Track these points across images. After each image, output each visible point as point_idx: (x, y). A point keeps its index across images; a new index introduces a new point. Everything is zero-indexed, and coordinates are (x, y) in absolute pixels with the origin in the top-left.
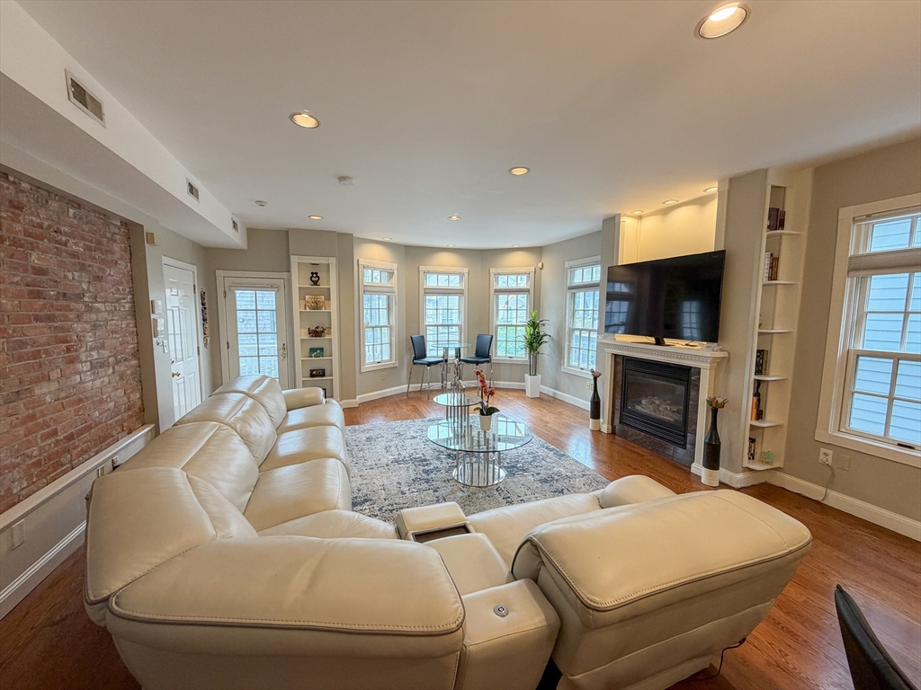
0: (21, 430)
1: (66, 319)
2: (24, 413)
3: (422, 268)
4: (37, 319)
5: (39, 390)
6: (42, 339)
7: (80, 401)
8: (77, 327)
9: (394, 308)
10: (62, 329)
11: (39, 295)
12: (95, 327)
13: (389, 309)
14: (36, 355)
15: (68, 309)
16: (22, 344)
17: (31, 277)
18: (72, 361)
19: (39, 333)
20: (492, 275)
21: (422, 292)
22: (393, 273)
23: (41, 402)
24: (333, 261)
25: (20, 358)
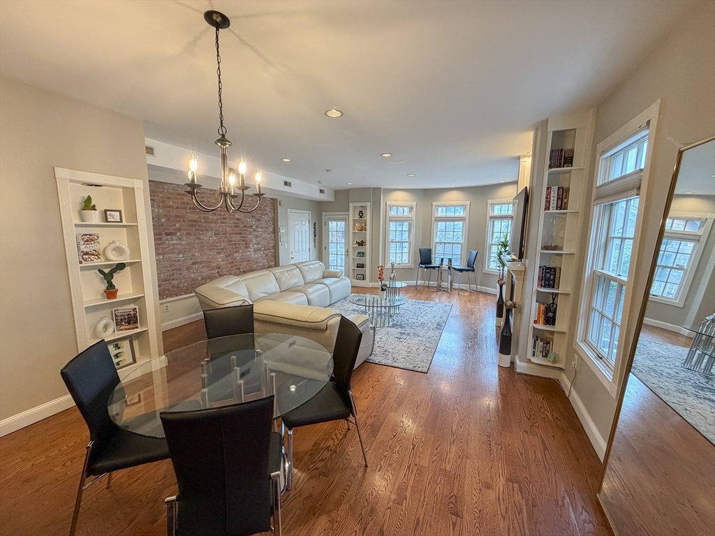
0: (229, 265)
1: (246, 234)
2: (230, 260)
3: (434, 203)
4: (236, 234)
5: (235, 255)
6: (237, 240)
7: (249, 261)
8: (250, 237)
9: (413, 230)
10: (244, 237)
11: (237, 227)
12: (256, 237)
13: (409, 230)
14: (235, 244)
15: (246, 230)
16: (232, 241)
17: (235, 221)
18: (247, 247)
19: (236, 238)
20: (489, 205)
21: (433, 219)
22: (412, 208)
23: (235, 258)
24: (368, 204)
25: (230, 245)
